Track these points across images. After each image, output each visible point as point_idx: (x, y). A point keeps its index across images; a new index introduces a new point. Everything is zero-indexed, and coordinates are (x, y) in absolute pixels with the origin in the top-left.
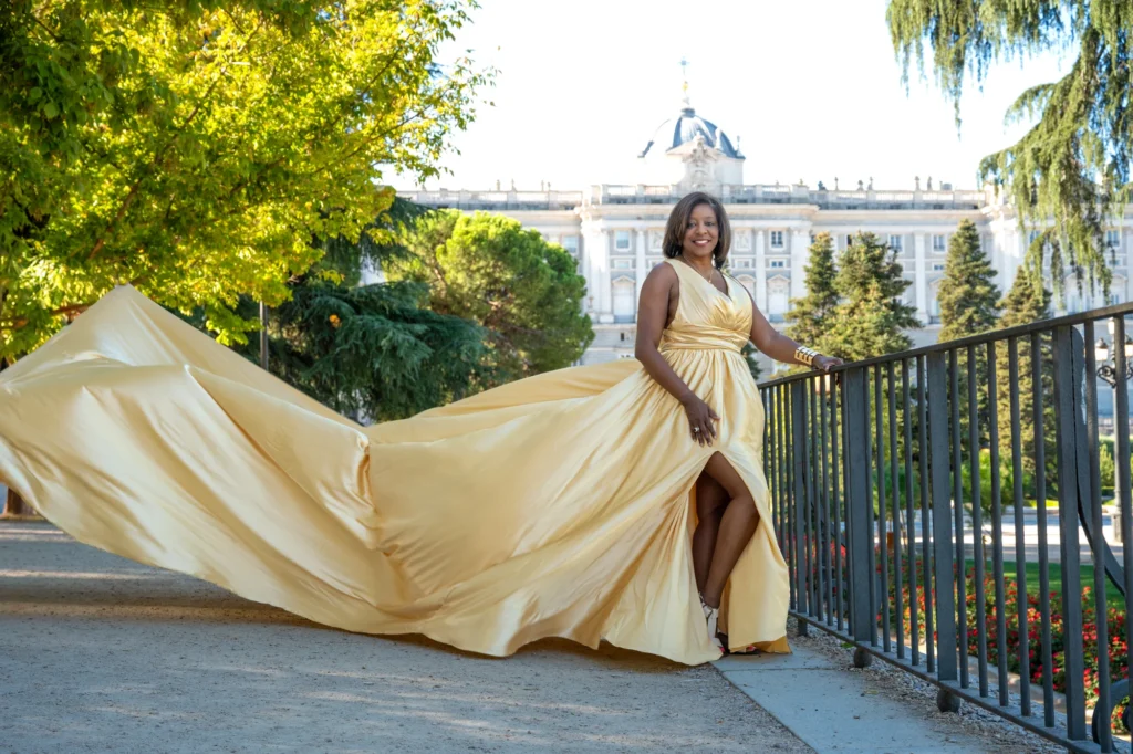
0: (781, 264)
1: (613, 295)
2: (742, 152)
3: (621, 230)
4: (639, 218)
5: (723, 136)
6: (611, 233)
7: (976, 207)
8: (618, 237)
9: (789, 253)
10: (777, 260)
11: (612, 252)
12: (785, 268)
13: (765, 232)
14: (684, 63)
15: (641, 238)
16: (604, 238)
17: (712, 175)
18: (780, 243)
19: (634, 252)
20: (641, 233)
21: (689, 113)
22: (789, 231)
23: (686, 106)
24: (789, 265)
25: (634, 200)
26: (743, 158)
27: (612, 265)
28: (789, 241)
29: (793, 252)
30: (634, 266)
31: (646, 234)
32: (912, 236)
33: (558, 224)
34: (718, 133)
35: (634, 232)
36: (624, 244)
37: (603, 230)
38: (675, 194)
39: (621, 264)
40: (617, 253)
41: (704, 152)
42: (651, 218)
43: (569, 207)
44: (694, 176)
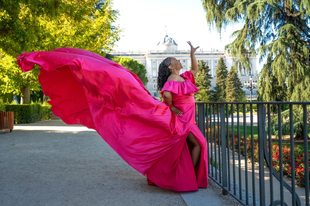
0: (185, 66)
1: (152, 72)
2: (177, 44)
3: (154, 59)
4: (157, 57)
5: (174, 41)
6: (152, 60)
7: (223, 54)
8: (153, 61)
9: (187, 64)
10: (184, 65)
11: (152, 64)
12: (186, 67)
13: (182, 60)
14: (166, 26)
15: (158, 61)
16: (150, 61)
17: (171, 48)
18: (185, 62)
19: (156, 64)
20: (158, 60)
21: (167, 36)
22: (187, 59)
23: (166, 35)
24: (187, 66)
25: (156, 54)
26: (177, 45)
27: (152, 67)
28: (187, 61)
29: (188, 64)
30: (156, 67)
31: (159, 60)
32: (211, 60)
33: (141, 58)
34: (172, 40)
35: (156, 60)
36: (154, 62)
37: (150, 60)
38: (164, 52)
39: (154, 66)
40: (153, 64)
41: (170, 44)
42: (159, 57)
43: (143, 55)
44: (168, 49)
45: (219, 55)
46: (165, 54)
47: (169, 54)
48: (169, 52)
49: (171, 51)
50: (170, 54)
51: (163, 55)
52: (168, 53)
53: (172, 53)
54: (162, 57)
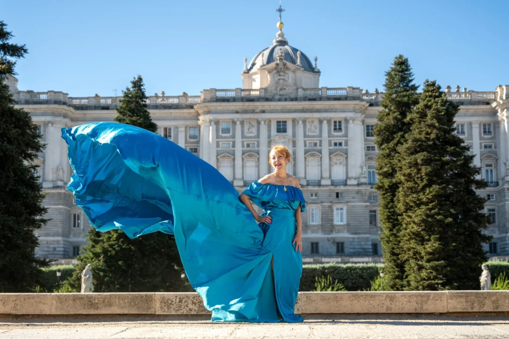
0: (340, 144)
1: (218, 167)
3: (225, 121)
4: (237, 112)
6: (217, 123)
7: (488, 104)
8: (223, 126)
9: (346, 136)
10: (338, 142)
11: (218, 137)
12: (344, 147)
13: (329, 121)
14: (280, 10)
15: (238, 127)
17: (291, 82)
18: (340, 129)
19: (233, 137)
20: (238, 123)
21: (283, 43)
22: (347, 121)
23: (280, 39)
24: (346, 144)
25: (234, 100)
26: (319, 72)
27: (218, 146)
28: (347, 128)
29: (349, 136)
30: (234, 146)
31: (242, 123)
33: (185, 119)
34: (298, 54)
35: (234, 123)
36: (227, 131)
37: (210, 121)
38: (263, 95)
39: (225, 145)
40: (222, 137)
41: (285, 65)
42: (246, 112)
43: (191, 107)
44: (277, 83)
45: (470, 107)
46: (267, 100)
47: (280, 100)
48: (281, 93)
49: (289, 91)
50: (286, 100)
51: (258, 104)
52: (277, 97)
53: (292, 96)
54: (253, 112)
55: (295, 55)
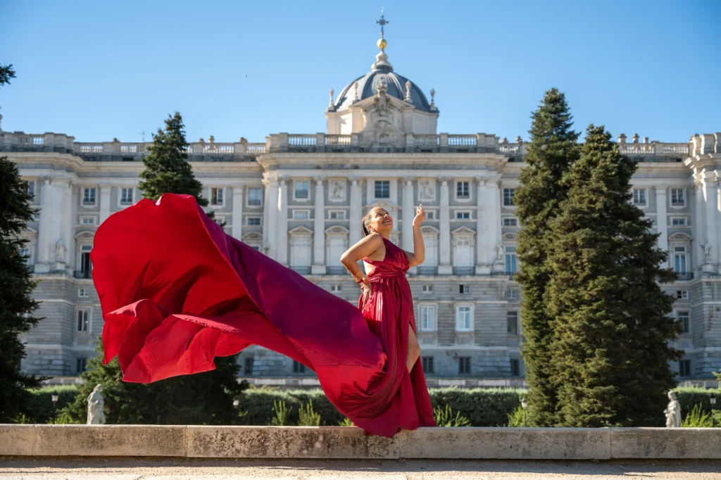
0: (467, 216)
1: (289, 246)
3: (300, 179)
4: (318, 168)
5: (413, 86)
6: (289, 182)
8: (298, 186)
9: (476, 204)
10: (463, 212)
11: (290, 202)
12: (471, 219)
13: (450, 182)
14: (382, 22)
15: (320, 188)
16: (282, 188)
17: (396, 125)
18: (466, 194)
19: (313, 203)
20: (320, 183)
21: (385, 69)
22: (476, 182)
23: (381, 63)
24: (475, 216)
25: (314, 149)
26: (437, 112)
27: (290, 215)
28: (476, 192)
29: (479, 203)
30: (313, 216)
31: (325, 183)
33: (243, 176)
34: (408, 85)
35: (313, 182)
36: (302, 194)
37: (279, 180)
38: (356, 143)
39: (299, 214)
40: (296, 204)
41: (388, 100)
42: (330, 167)
44: (377, 126)
45: (653, 165)
46: (362, 150)
47: (380, 151)
48: (382, 141)
49: (394, 138)
50: (389, 151)
51: (348, 155)
52: (377, 146)
53: (398, 146)
54: (342, 167)
55: (404, 87)
